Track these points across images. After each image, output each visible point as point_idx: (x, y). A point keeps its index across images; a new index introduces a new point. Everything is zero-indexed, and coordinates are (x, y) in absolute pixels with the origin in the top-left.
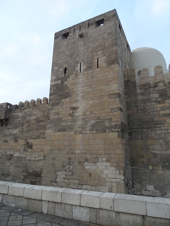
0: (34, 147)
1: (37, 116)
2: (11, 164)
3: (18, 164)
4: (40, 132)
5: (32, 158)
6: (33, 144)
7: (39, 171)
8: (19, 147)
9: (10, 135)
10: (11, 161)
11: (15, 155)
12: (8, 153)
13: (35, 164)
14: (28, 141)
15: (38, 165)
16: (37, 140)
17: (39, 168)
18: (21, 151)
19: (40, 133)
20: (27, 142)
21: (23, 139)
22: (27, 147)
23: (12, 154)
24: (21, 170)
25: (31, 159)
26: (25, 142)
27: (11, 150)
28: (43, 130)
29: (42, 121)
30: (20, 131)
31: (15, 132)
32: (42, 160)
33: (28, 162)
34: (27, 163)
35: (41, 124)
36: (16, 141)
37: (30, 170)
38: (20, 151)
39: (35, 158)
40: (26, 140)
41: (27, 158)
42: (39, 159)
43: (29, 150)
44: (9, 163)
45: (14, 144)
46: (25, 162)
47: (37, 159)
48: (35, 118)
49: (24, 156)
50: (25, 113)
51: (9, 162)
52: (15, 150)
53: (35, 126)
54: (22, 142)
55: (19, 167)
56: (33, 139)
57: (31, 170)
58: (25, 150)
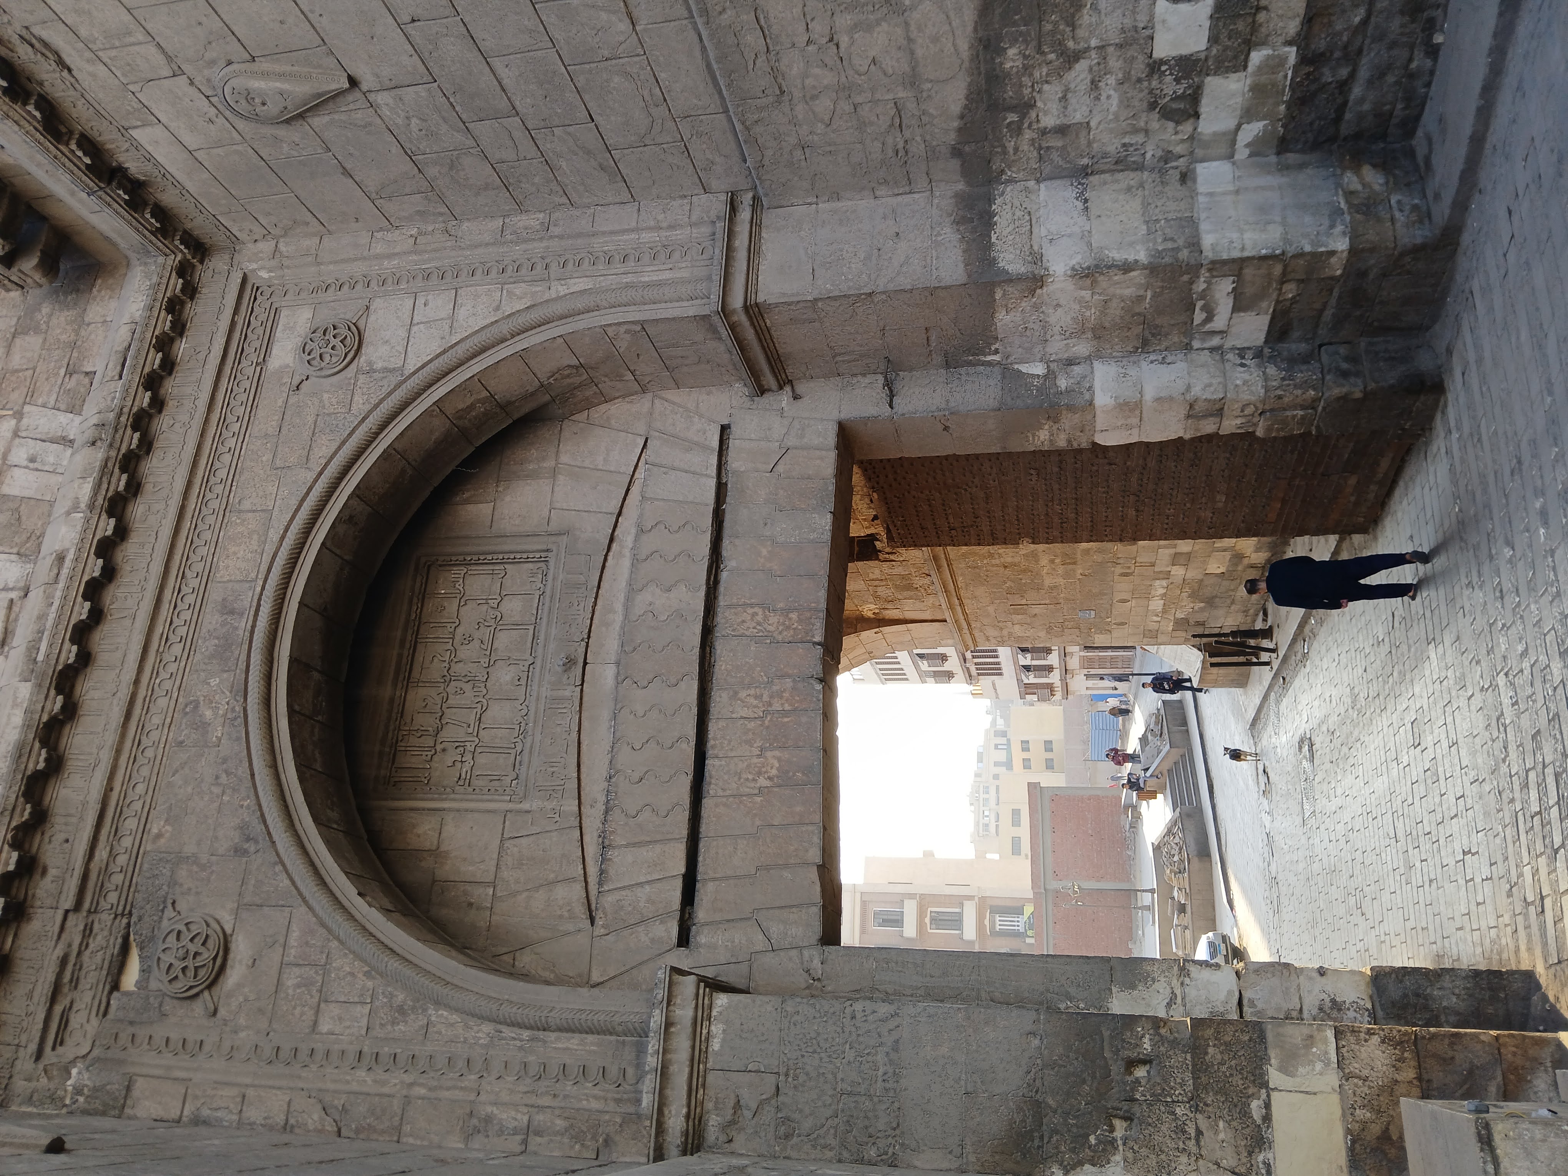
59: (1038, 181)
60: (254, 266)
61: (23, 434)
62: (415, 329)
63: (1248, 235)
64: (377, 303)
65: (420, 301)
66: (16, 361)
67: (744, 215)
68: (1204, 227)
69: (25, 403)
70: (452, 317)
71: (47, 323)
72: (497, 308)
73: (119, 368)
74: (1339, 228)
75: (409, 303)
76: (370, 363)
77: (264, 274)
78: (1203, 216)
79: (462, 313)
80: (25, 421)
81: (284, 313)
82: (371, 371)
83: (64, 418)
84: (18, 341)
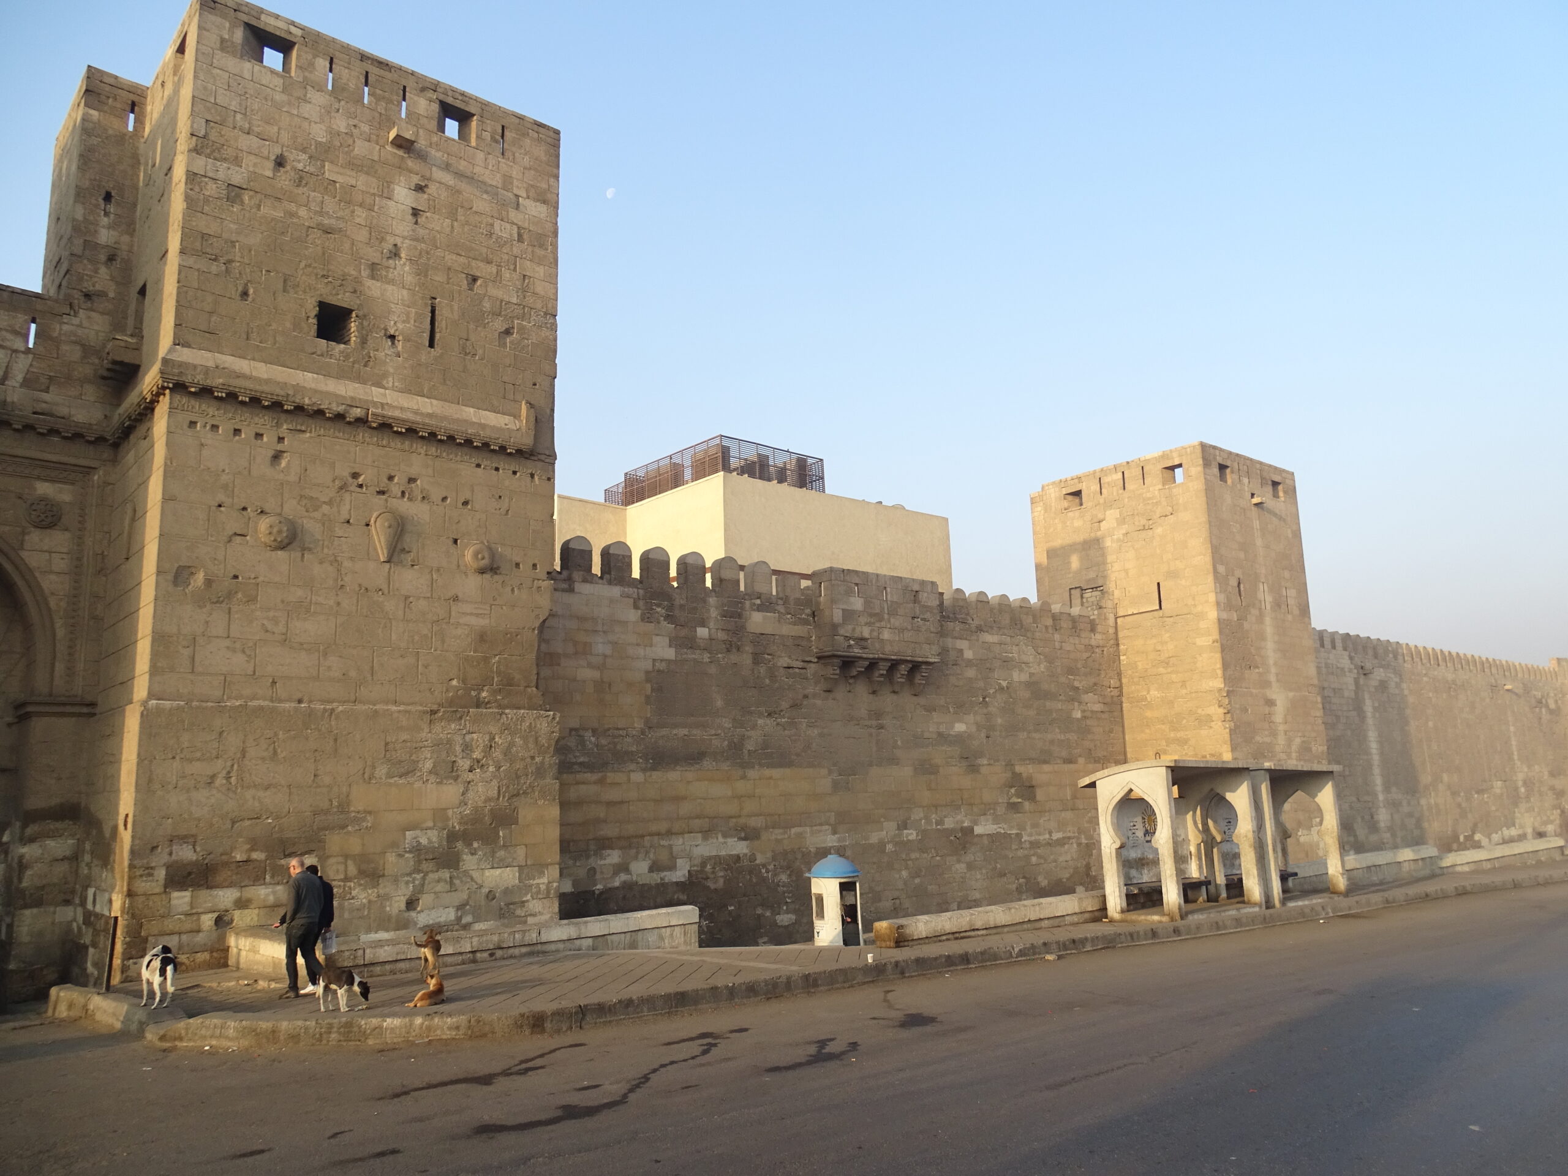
0: (1040, 795)
1: (1032, 670)
2: (970, 866)
3: (999, 866)
4: (1049, 736)
5: (1040, 834)
6: (1034, 783)
7: (1068, 879)
8: (987, 797)
9: (942, 738)
10: (969, 857)
11: (978, 830)
12: (949, 823)
13: (1052, 857)
14: (1018, 769)
15: (1061, 859)
16: (1046, 768)
17: (1065, 868)
18: (1000, 810)
19: (1052, 742)
20: (1014, 773)
21: (998, 761)
22: (1018, 795)
23: (966, 824)
24: (1014, 886)
25: (1037, 837)
26: (1009, 775)
27: (958, 808)
28: (1057, 730)
29: (1048, 695)
30: (979, 727)
31: (960, 727)
32: (1069, 838)
33: (1032, 852)
34: (1027, 857)
35: (1049, 704)
36: (973, 769)
37: (1040, 879)
38: (994, 809)
39: (1050, 833)
40: (1010, 765)
41: (1025, 838)
42: (1060, 835)
43: (1027, 805)
44: (961, 867)
45: (967, 782)
46: (1020, 853)
47: (1056, 836)
48: (1024, 677)
49: (1014, 832)
50: (988, 647)
51: (959, 861)
52: (975, 809)
53: (1032, 713)
54: (994, 773)
55: (1005, 875)
56: (1032, 760)
57: (1045, 878)
58: (1013, 807)
59: (78, 839)
60: (101, 473)
61: (14, 355)
62: (47, 554)
63: (26, 928)
64: (67, 535)
65: (64, 556)
66: (65, 347)
67: (85, 710)
68: (35, 911)
69: (34, 354)
70: (51, 572)
71: (88, 363)
72: (53, 594)
73: (40, 411)
74: (23, 966)
75: (65, 550)
76: (29, 533)
77: (96, 477)
78: (42, 910)
79: (53, 577)
80: (23, 356)
81: (71, 487)
82: (24, 533)
83: (20, 377)
84: (78, 348)
